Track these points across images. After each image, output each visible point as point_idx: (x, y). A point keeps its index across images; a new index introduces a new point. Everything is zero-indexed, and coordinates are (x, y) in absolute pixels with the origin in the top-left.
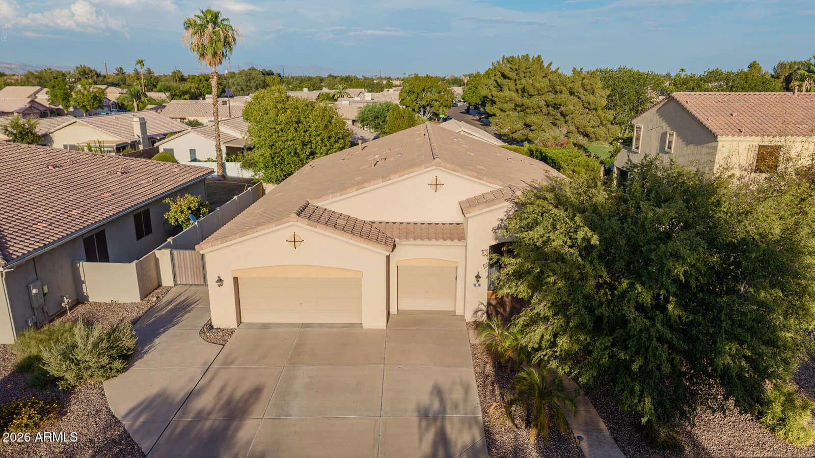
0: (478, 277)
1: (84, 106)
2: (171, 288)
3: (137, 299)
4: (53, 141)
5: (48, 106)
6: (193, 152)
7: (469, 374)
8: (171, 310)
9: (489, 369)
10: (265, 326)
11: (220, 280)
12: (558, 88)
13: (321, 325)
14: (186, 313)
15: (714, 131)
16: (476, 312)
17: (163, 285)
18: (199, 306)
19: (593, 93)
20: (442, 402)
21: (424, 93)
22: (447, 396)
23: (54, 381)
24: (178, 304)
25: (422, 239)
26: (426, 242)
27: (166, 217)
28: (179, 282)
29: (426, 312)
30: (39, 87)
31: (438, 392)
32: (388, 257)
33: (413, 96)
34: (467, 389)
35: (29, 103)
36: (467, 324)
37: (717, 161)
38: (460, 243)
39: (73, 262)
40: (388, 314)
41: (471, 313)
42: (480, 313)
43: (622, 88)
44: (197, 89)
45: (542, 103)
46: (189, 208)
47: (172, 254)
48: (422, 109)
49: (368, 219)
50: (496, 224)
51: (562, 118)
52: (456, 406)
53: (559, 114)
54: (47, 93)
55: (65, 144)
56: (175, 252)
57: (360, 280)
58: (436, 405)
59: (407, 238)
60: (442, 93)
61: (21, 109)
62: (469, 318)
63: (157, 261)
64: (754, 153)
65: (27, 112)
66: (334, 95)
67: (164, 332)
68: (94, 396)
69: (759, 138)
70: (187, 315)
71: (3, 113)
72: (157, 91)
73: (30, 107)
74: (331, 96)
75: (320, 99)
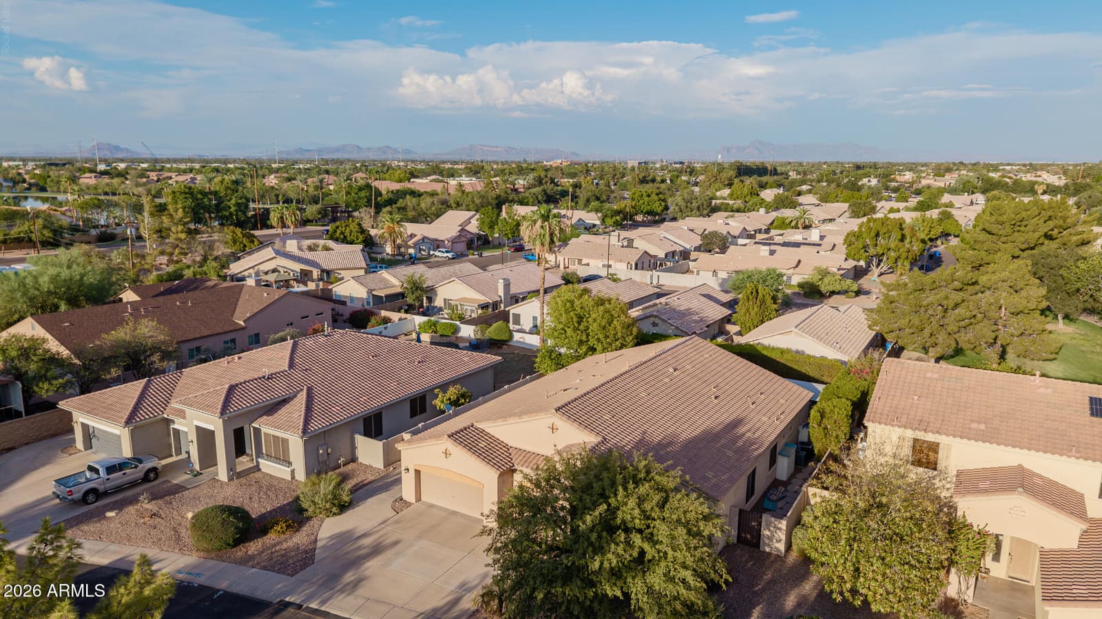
1: (506, 234)
3: (379, 468)
4: (437, 294)
5: (476, 233)
11: (407, 469)
18: (399, 483)
21: (879, 239)
27: (434, 403)
30: (474, 213)
32: (498, 478)
35: (461, 232)
39: (352, 435)
48: (875, 258)
55: (445, 298)
57: (482, 489)
61: (452, 237)
64: (908, 445)
65: (455, 240)
67: (377, 495)
69: (912, 431)
71: (437, 240)
72: (589, 212)
73: (460, 235)
74: (787, 221)
75: (774, 225)
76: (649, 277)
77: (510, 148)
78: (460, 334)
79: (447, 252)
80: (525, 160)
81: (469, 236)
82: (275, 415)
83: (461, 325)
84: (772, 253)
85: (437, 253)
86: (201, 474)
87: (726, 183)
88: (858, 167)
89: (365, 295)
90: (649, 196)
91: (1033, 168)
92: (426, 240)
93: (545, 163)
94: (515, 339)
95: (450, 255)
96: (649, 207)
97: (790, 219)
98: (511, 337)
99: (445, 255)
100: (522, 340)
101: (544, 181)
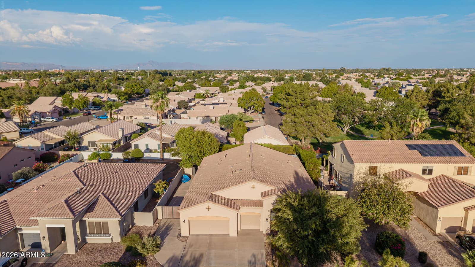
0: (267, 219)
1: (79, 107)
2: (161, 219)
3: (152, 225)
4: (83, 140)
5: (61, 107)
6: (147, 145)
7: (264, 251)
8: (165, 229)
9: (270, 250)
10: (198, 235)
11: (184, 221)
12: (310, 114)
13: (216, 235)
14: (170, 230)
15: (353, 160)
16: (267, 230)
17: (158, 218)
18: (174, 227)
19: (328, 114)
20: (255, 258)
21: (250, 100)
22: (256, 256)
23: (141, 254)
24: (166, 227)
25: (249, 206)
26: (250, 207)
27: (154, 190)
28: (164, 217)
29: (250, 230)
30: (56, 97)
31: (254, 256)
32: (238, 214)
33: (245, 102)
34: (262, 255)
35: (54, 107)
36: (264, 234)
37: (355, 171)
38: (262, 208)
39: (131, 212)
40: (238, 231)
41: (265, 231)
42: (268, 231)
43: (345, 106)
44: (131, 91)
45: (303, 121)
46: (163, 187)
47: (162, 208)
48: (249, 108)
49: (231, 198)
50: (272, 202)
51: (313, 127)
52: (259, 260)
53: (311, 126)
54: (61, 101)
55: (89, 141)
56: (163, 207)
57: (229, 221)
58: (253, 260)
59: (244, 206)
60: (259, 100)
61: (51, 110)
62: (265, 232)
63: (157, 210)
64: (368, 168)
65: (53, 112)
66: (204, 95)
67: (166, 237)
68: (152, 258)
69: (369, 164)
70: (171, 231)
71: (42, 113)
72: (112, 94)
73: (55, 109)
74: (202, 95)
75: (196, 97)
76: (170, 121)
77: (24, 63)
78: (112, 158)
79: (52, 118)
80: (36, 69)
81: (59, 109)
82: (94, 211)
83: (112, 153)
84: (214, 108)
85: (46, 119)
86: (53, 254)
87: (159, 79)
88: (199, 72)
89: (40, 145)
90: (136, 86)
91: (255, 72)
92: (37, 113)
93: (50, 71)
94: (145, 156)
95: (54, 120)
96: (137, 91)
97: (203, 94)
98: (144, 155)
99: (52, 120)
100: (149, 156)
101: (71, 80)
